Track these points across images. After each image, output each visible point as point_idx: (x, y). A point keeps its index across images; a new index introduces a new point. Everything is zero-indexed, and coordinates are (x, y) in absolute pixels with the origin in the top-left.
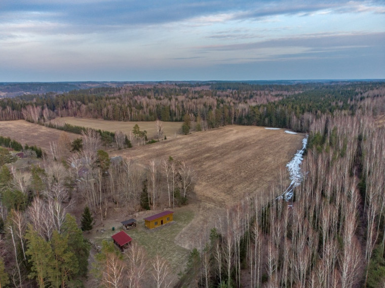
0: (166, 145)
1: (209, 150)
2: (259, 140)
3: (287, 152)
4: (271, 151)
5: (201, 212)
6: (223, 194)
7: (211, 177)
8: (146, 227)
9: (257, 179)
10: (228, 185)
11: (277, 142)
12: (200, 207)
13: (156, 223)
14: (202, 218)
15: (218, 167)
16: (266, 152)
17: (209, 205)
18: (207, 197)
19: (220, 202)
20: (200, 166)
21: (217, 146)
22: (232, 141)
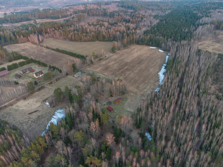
0: (107, 61)
1: (126, 64)
2: (147, 57)
3: (159, 65)
4: (152, 65)
5: (130, 97)
6: (136, 89)
7: (130, 81)
8: (114, 104)
9: (147, 81)
10: (137, 85)
11: (155, 58)
12: (129, 95)
13: (117, 102)
14: (130, 99)
15: (132, 75)
16: (150, 65)
17: (132, 94)
18: (130, 91)
19: (135, 93)
20: (125, 75)
21: (129, 61)
22: (136, 58)
